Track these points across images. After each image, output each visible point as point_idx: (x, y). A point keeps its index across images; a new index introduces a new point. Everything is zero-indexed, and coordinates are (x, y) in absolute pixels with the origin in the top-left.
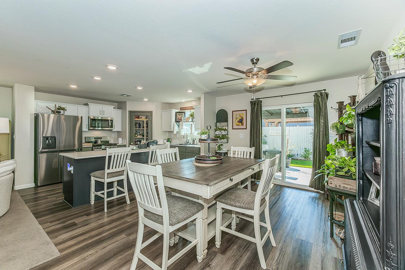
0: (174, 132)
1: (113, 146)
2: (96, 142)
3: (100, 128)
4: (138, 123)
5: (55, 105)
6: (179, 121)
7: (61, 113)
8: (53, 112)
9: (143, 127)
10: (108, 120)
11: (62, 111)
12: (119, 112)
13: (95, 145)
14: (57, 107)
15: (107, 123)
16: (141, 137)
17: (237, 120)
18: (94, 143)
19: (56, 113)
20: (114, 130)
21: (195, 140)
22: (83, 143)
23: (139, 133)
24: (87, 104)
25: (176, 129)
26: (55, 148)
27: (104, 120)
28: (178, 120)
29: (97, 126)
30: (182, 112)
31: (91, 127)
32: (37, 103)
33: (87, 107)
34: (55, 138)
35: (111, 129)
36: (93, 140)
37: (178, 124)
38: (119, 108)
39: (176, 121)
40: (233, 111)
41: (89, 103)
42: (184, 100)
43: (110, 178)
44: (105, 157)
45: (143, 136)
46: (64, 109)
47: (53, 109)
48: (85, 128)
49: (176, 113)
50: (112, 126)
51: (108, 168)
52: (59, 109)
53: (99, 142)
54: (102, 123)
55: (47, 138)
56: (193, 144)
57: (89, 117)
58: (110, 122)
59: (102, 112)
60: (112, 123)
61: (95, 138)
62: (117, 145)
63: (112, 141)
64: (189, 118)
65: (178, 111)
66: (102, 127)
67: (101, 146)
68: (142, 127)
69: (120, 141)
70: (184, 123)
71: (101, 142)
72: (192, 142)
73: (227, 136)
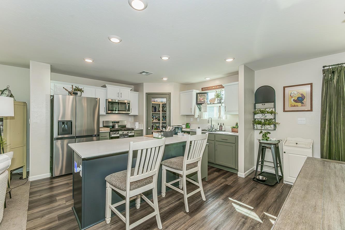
0: (195, 116)
1: (130, 131)
2: (113, 127)
3: (117, 112)
4: (153, 106)
5: (72, 86)
6: (201, 104)
7: (78, 95)
8: (70, 93)
9: (159, 111)
10: (125, 103)
11: (79, 93)
12: (136, 94)
13: (113, 129)
14: (74, 87)
15: (123, 106)
16: (157, 121)
17: (293, 99)
18: (111, 127)
19: (73, 95)
20: (131, 114)
21: (223, 125)
22: (101, 128)
23: (155, 117)
24: (104, 86)
25: (197, 113)
26: (72, 134)
27: (121, 103)
28: (199, 103)
29: (114, 110)
30: (203, 92)
31: (108, 110)
32: (55, 84)
33: (105, 89)
34: (71, 122)
35: (128, 112)
36: (111, 124)
37: (199, 107)
38: (136, 90)
39: (198, 104)
40: (284, 88)
41: (106, 85)
42: (209, 78)
43: (134, 189)
44: (127, 152)
45: (159, 120)
46: (81, 90)
47: (70, 90)
48: (102, 112)
49: (197, 94)
50: (129, 110)
51: (132, 174)
52: (75, 90)
53: (117, 127)
54: (119, 106)
55: (63, 122)
56: (221, 130)
57: (106, 99)
58: (127, 105)
59: (119, 94)
60: (129, 107)
61: (112, 123)
62: (134, 130)
63: (128, 126)
64: (215, 99)
65: (198, 92)
66: (119, 111)
67: (119, 131)
68: (157, 110)
69: (137, 126)
70: (208, 105)
71: (119, 126)
72: (219, 127)
73: (274, 120)
